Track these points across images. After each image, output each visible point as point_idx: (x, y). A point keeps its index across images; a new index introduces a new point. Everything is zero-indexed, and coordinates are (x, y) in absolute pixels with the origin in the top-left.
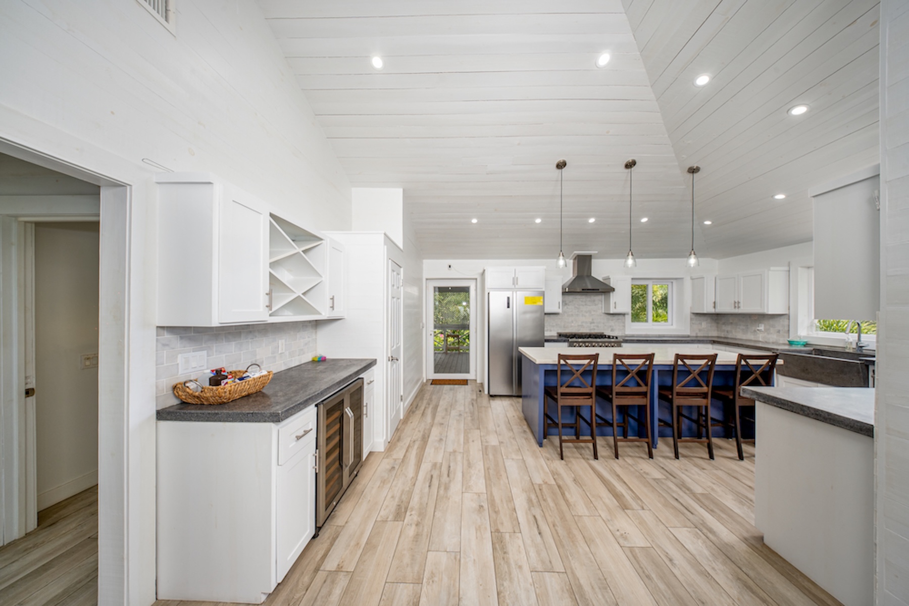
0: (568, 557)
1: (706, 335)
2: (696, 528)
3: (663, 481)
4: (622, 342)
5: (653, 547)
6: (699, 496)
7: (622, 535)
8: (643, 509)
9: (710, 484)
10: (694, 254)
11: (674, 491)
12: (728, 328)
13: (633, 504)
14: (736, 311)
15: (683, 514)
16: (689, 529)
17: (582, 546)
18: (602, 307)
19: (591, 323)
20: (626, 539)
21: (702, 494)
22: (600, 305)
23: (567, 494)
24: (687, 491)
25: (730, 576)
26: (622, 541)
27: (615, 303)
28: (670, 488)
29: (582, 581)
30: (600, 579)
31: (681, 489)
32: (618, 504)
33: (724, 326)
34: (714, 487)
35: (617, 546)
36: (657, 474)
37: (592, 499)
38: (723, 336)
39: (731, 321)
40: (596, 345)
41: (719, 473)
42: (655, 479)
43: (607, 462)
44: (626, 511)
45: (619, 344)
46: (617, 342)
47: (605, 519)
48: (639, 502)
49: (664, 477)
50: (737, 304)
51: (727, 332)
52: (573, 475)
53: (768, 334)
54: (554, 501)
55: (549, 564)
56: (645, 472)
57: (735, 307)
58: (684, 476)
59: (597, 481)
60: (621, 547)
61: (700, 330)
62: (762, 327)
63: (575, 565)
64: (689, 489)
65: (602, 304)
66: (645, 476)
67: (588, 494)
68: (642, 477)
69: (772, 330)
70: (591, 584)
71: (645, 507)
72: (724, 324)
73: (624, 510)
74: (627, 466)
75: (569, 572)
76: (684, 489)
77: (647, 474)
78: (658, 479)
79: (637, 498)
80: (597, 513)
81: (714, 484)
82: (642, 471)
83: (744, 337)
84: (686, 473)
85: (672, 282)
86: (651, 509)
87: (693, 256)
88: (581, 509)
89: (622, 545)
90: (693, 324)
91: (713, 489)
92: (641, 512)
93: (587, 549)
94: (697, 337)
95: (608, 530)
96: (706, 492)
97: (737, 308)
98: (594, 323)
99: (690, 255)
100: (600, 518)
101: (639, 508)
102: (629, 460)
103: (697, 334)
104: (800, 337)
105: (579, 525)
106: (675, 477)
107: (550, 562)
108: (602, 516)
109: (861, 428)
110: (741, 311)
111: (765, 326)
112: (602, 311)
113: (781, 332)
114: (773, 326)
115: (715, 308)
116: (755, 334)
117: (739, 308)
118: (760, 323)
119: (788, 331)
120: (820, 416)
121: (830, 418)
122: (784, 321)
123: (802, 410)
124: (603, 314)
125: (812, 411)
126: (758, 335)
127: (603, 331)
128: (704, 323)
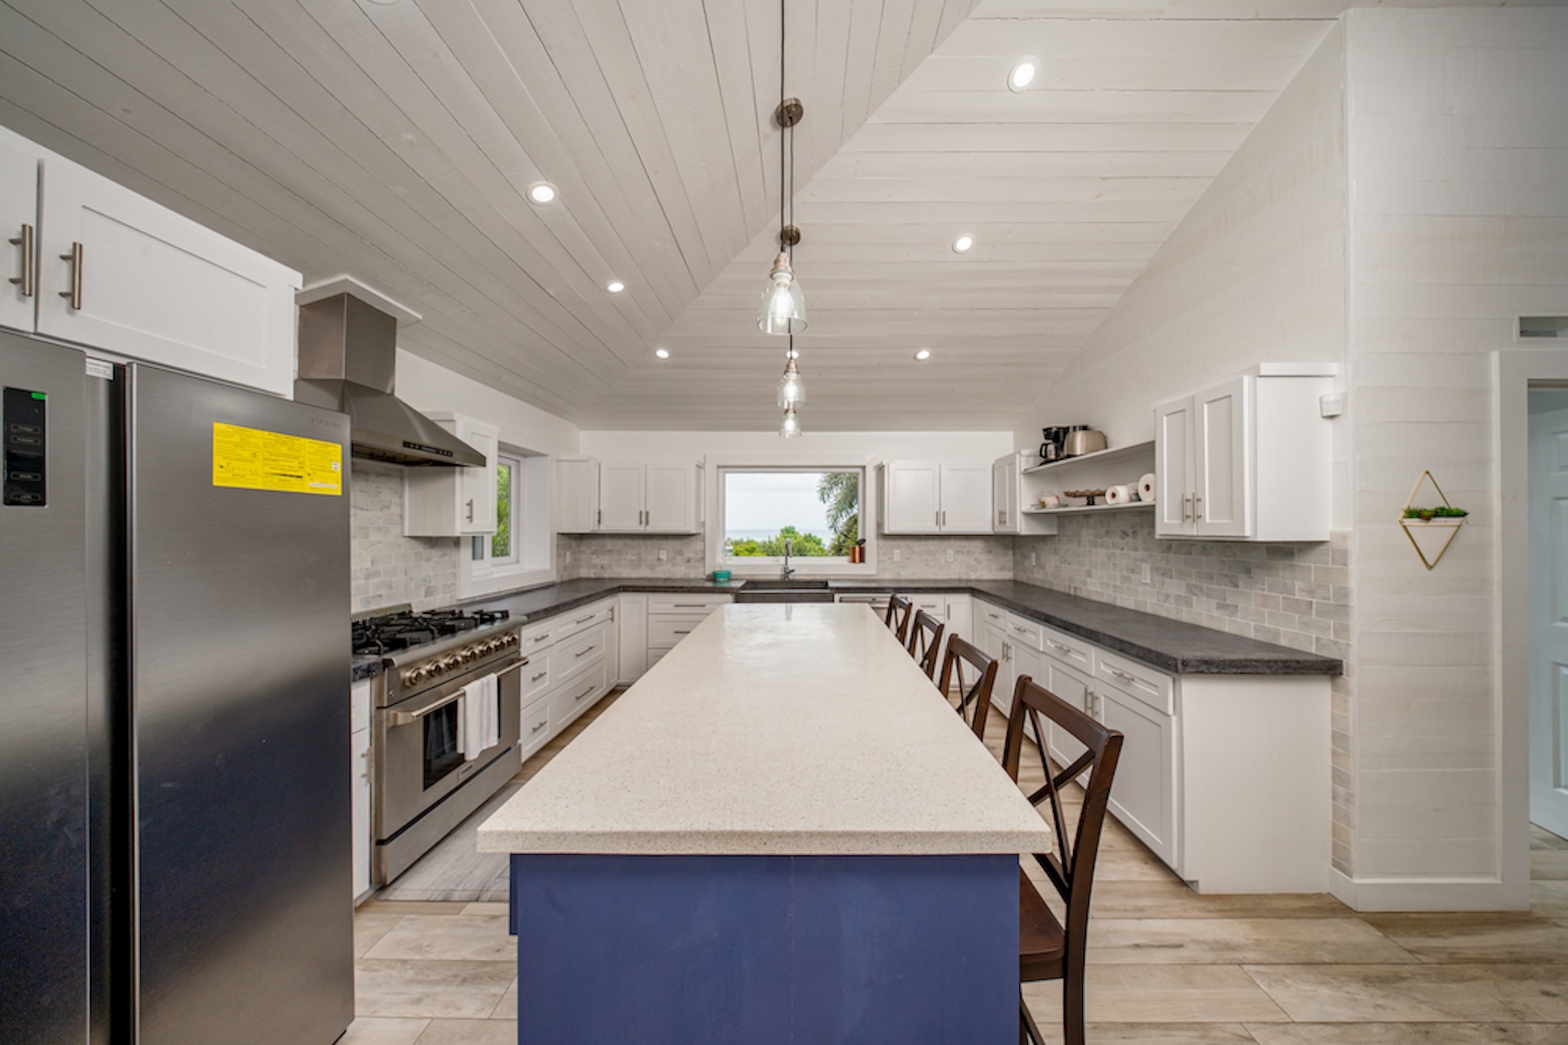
1: (571, 578)
12: (605, 560)
14: (642, 529)
18: (402, 516)
22: (395, 510)
27: (470, 504)
33: (594, 557)
38: (592, 576)
39: (609, 547)
50: (645, 517)
51: (602, 568)
53: (673, 565)
57: (641, 523)
61: (565, 569)
65: (402, 505)
69: (679, 558)
71: (1237, 1031)
83: (634, 574)
85: (519, 462)
90: (558, 556)
97: (643, 524)
98: (378, 573)
103: (562, 577)
104: (718, 566)
109: (1329, 669)
110: (650, 529)
111: (668, 554)
112: (402, 531)
113: (689, 561)
114: (681, 553)
115: (599, 522)
116: (652, 568)
117: (647, 523)
118: (661, 548)
119: (704, 558)
120: (1289, 667)
121: (1299, 668)
122: (697, 545)
123: (1270, 667)
124: (403, 540)
125: (1280, 665)
126: (658, 569)
127: (405, 601)
128: (568, 554)
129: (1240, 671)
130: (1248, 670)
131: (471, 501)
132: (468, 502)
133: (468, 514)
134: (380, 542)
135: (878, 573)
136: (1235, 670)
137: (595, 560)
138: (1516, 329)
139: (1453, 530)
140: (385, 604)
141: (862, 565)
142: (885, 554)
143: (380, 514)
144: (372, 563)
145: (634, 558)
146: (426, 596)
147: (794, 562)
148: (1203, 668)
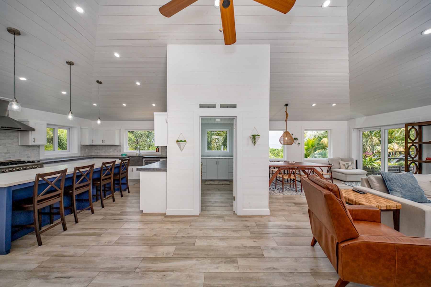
0: (95, 268)
1: (88, 155)
2: (127, 222)
3: (105, 217)
4: (44, 164)
5: (121, 236)
6: (120, 214)
7: (108, 243)
8: (107, 230)
9: (120, 209)
10: (100, 119)
11: (111, 218)
12: (98, 151)
13: (102, 232)
14: (103, 144)
15: (120, 221)
16: (126, 224)
17: (97, 260)
18: (18, 141)
19: (6, 153)
20: (111, 242)
21: (121, 213)
22: (15, 140)
23: (65, 254)
24: (116, 215)
25: (143, 225)
26: (110, 244)
27: (34, 139)
28: (110, 218)
29: (110, 266)
30: (114, 259)
31: (113, 216)
32: (96, 236)
33: (95, 150)
34: (122, 209)
35: (110, 247)
36: (101, 217)
37: (83, 244)
39: (99, 148)
40: (14, 169)
41: (119, 204)
42: (102, 219)
43: (72, 228)
44: (101, 235)
45: (42, 166)
46: (39, 164)
47: (96, 245)
48: (103, 229)
49: (104, 216)
50: (103, 141)
51: (97, 153)
52: (59, 246)
53: (114, 152)
54: (60, 262)
55: (90, 278)
56: (95, 220)
57: (103, 142)
58: (110, 212)
59: (77, 237)
60: (112, 245)
61: (85, 153)
62: (112, 150)
63: (101, 266)
64: (116, 214)
65: (18, 139)
66: (96, 221)
67: (77, 244)
68: (96, 222)
69: (115, 151)
70: (113, 263)
71: (107, 229)
72: (96, 149)
73: (100, 236)
74: (85, 223)
75: (101, 270)
76: (114, 215)
77: (97, 219)
78: (103, 218)
79: (101, 229)
80: (91, 246)
81: (121, 208)
82: (94, 220)
83: (105, 155)
84: (110, 210)
85: (70, 129)
86: (110, 228)
87: (99, 120)
88: (80, 251)
89: (111, 245)
90: (82, 150)
91: (122, 210)
92: (107, 231)
93: (100, 258)
94: (84, 156)
95: (102, 246)
96: (121, 212)
97: (103, 143)
98: (9, 153)
99: (98, 119)
100: (93, 246)
101: (105, 231)
102: (84, 220)
103: (84, 155)
104: (124, 152)
105: (87, 256)
106: (108, 214)
107: (89, 277)
108: (94, 244)
109: (164, 170)
110: (105, 144)
111: (113, 150)
112: (18, 144)
113: (118, 151)
114: (116, 150)
115: (93, 142)
116: (109, 153)
117: (104, 142)
118: (111, 148)
119: (121, 151)
120: (157, 170)
121: (159, 170)
122: (119, 148)
123: (153, 170)
124: (19, 146)
125: (155, 169)
126: (110, 153)
127: (19, 159)
128: (86, 150)
129: (148, 170)
130: (149, 170)
131: (34, 138)
132: (33, 138)
133: (34, 141)
134: (10, 146)
135: (162, 154)
136: (147, 170)
137: (96, 151)
138: (199, 106)
139: (185, 144)
140: (11, 159)
141: (158, 152)
142: (164, 150)
143: (10, 141)
144: (7, 151)
145: (105, 151)
146: (27, 158)
147: (141, 151)
148: (141, 170)
